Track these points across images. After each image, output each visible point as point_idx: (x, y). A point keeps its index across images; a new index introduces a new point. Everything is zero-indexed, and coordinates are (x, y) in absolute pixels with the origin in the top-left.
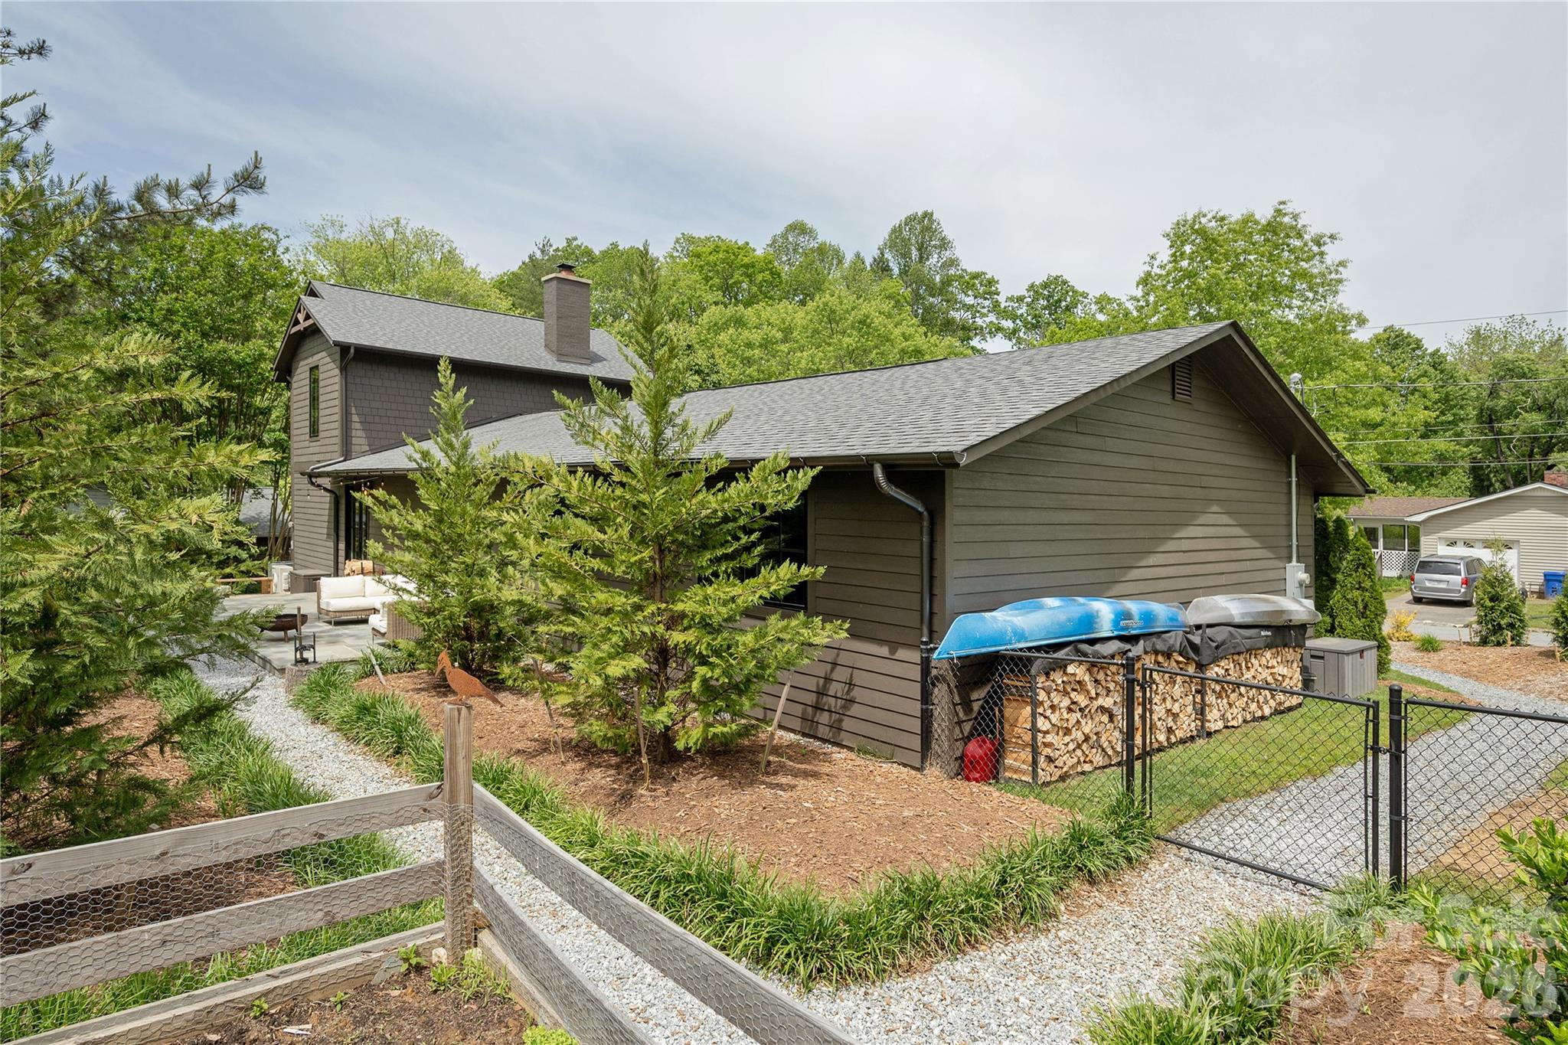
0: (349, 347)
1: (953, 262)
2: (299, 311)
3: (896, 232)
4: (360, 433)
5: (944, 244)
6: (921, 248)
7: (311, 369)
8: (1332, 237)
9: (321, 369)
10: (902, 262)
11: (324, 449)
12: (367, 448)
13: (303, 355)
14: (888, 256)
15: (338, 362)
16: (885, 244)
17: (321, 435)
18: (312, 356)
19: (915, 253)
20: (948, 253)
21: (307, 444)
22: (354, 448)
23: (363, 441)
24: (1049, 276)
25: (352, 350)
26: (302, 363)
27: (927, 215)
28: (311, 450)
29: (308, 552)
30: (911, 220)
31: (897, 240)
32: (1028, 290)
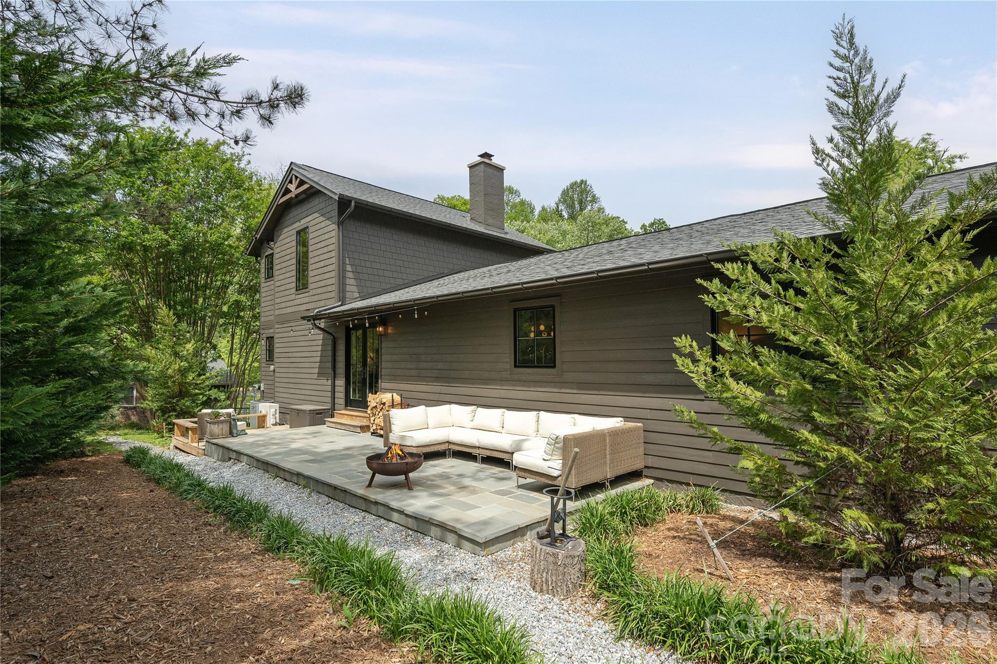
0: (350, 201)
1: (601, 210)
2: (291, 182)
3: (565, 193)
4: (352, 282)
5: (594, 199)
6: (581, 202)
7: (298, 233)
8: (960, 157)
9: (311, 229)
10: (570, 211)
11: (316, 298)
12: (357, 295)
13: (285, 224)
14: (561, 207)
15: (335, 219)
16: (560, 200)
17: (311, 286)
18: (299, 220)
19: (577, 206)
20: (597, 205)
21: (293, 297)
22: (348, 295)
23: (355, 289)
24: (655, 219)
25: (353, 204)
26: (286, 230)
27: (583, 182)
28: (296, 302)
29: (292, 391)
30: (573, 185)
31: (566, 196)
32: (641, 228)
